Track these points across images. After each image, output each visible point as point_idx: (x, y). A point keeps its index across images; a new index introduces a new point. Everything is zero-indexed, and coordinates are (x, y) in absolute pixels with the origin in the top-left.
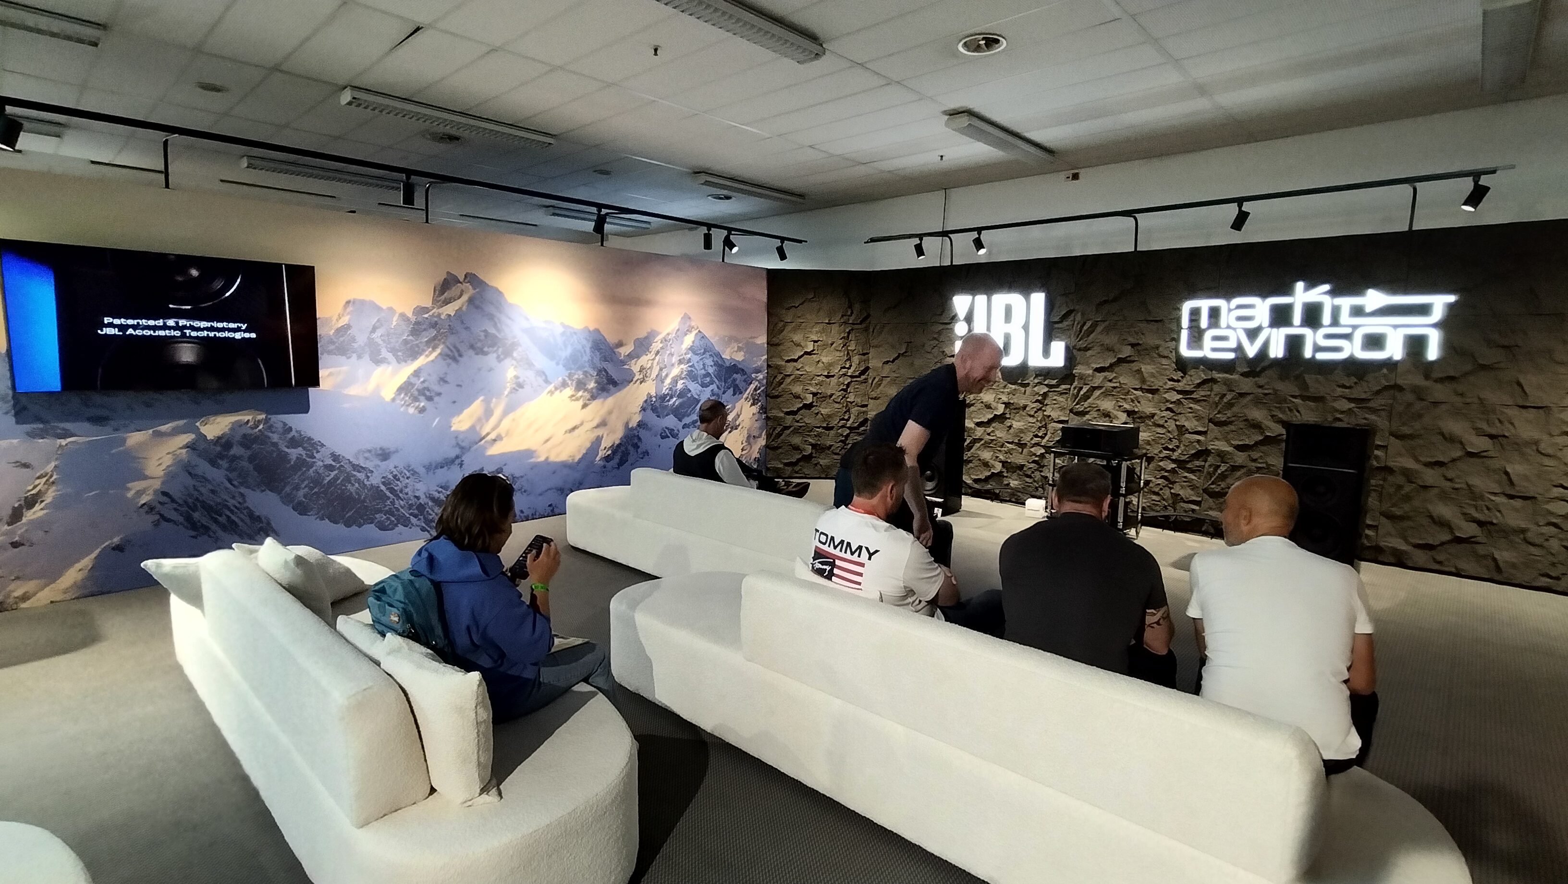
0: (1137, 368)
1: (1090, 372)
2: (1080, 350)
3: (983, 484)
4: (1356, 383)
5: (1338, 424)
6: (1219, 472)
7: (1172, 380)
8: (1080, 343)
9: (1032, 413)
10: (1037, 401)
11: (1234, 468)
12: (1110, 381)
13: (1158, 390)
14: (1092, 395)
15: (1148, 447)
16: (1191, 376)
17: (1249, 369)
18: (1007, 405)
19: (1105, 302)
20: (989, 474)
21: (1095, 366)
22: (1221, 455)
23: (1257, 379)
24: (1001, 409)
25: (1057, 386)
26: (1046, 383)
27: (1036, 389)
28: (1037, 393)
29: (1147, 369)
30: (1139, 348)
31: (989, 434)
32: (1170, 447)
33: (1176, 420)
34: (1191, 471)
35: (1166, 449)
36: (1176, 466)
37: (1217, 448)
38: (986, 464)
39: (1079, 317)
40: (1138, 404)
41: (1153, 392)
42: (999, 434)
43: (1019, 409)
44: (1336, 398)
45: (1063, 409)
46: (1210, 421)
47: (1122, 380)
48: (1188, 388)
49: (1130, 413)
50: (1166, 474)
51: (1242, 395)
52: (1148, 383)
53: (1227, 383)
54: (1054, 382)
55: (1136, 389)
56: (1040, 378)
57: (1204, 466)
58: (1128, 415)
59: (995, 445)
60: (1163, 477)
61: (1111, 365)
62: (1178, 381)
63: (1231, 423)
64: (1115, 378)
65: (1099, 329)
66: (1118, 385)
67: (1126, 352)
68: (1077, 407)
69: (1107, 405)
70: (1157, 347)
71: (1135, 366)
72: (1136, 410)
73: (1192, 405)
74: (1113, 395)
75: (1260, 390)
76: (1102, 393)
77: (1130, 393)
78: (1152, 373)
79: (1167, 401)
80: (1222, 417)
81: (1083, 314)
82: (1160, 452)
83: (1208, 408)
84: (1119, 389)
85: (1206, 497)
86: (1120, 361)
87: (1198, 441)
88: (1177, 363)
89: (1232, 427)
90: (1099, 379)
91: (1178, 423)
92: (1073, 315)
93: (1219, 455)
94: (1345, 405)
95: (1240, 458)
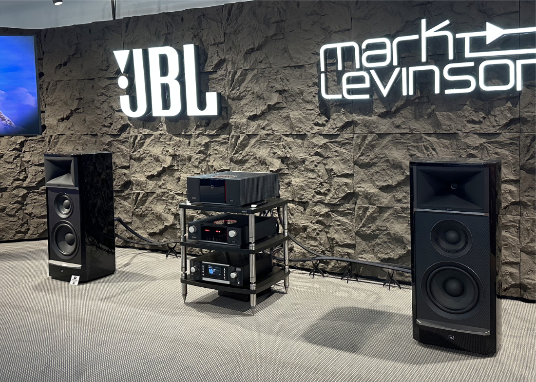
0: (286, 114)
1: (244, 120)
2: (233, 99)
3: (158, 237)
4: (484, 118)
5: (471, 161)
6: (368, 214)
7: (317, 124)
8: (234, 92)
9: (197, 164)
10: (200, 152)
11: (382, 210)
12: (264, 128)
13: (305, 134)
14: (248, 143)
15: (302, 193)
16: (334, 120)
17: (385, 110)
18: (174, 157)
19: (252, 50)
20: (163, 227)
21: (248, 114)
22: (368, 197)
23: (394, 119)
24: (168, 161)
25: (217, 135)
26: (206, 133)
27: (198, 140)
28: (200, 144)
29: (294, 114)
30: (286, 94)
31: (160, 187)
32: (322, 191)
33: (325, 164)
34: (344, 214)
35: (319, 193)
36: (329, 210)
37: (363, 190)
38: (159, 218)
39: (230, 68)
40: (290, 151)
41: (303, 137)
42: (169, 186)
43: (185, 160)
44: (467, 134)
45: (223, 158)
46: (355, 163)
47: (274, 127)
48: (333, 132)
49: (283, 159)
50: (320, 218)
51: (381, 136)
52: (297, 129)
53: (366, 125)
54: (213, 132)
55: (287, 136)
56: (201, 129)
57: (354, 208)
58: (283, 162)
59: (167, 197)
60: (318, 222)
61: (263, 113)
62: (323, 125)
63: (374, 164)
64: (267, 125)
65: (249, 77)
66: (270, 132)
67: (275, 99)
68: (236, 156)
69: (263, 152)
70: (302, 94)
71: (283, 113)
72: (289, 156)
73: (338, 149)
74: (268, 142)
75: (398, 131)
76: (257, 141)
77: (282, 140)
78: (300, 119)
79: (315, 146)
80: (365, 159)
81: (233, 63)
82: (313, 197)
83: (352, 150)
84: (272, 137)
85: (359, 240)
86: (270, 108)
87: (346, 184)
88: (320, 107)
89: (376, 169)
90: (253, 127)
91: (327, 167)
92: (225, 65)
93: (366, 198)
94: (478, 141)
95: (386, 199)
